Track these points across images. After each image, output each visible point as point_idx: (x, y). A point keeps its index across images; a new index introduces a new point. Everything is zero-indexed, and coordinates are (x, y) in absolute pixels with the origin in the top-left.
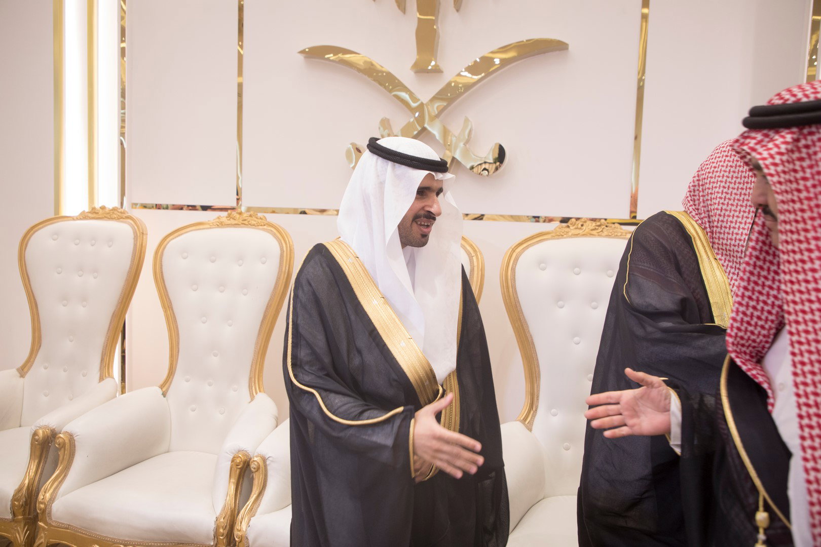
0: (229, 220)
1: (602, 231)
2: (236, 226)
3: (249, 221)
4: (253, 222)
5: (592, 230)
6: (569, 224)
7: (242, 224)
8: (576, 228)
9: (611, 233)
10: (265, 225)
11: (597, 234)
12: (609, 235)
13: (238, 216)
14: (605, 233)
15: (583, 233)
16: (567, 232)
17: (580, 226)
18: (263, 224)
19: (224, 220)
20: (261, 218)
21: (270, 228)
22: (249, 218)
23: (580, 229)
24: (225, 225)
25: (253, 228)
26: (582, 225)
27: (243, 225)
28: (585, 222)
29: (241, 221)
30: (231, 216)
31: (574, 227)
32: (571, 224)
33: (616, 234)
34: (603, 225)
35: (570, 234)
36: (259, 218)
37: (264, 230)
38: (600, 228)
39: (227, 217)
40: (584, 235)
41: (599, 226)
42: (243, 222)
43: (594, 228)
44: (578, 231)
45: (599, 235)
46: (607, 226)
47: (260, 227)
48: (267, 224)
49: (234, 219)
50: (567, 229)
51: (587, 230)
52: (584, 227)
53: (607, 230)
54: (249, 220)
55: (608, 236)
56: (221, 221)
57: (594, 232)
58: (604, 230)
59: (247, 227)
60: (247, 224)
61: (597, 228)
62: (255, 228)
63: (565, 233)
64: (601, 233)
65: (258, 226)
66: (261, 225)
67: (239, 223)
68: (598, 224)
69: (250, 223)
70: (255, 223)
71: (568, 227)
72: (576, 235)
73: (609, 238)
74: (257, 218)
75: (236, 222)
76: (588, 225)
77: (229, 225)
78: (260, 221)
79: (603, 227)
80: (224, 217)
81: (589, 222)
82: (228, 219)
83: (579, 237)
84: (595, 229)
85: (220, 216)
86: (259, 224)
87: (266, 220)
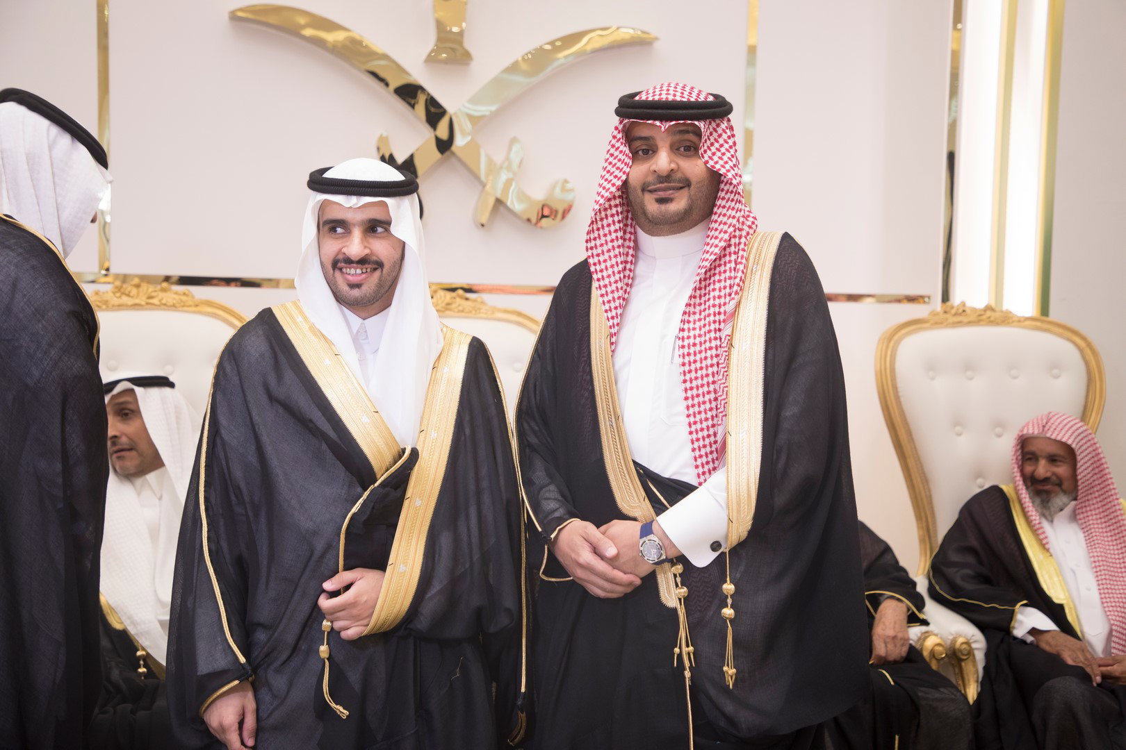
0: (120, 297)
2: (136, 307)
3: (162, 299)
4: (170, 302)
7: (147, 304)
10: (197, 306)
13: (134, 291)
18: (190, 303)
19: (109, 296)
20: (184, 294)
21: (210, 310)
22: (161, 295)
24: (113, 306)
25: (172, 311)
27: (150, 306)
29: (144, 298)
30: (122, 290)
36: (182, 293)
37: (194, 312)
39: (114, 293)
42: (151, 301)
47: (186, 308)
48: (202, 303)
49: (128, 295)
54: (160, 297)
56: (105, 299)
59: (161, 309)
60: (159, 303)
62: (179, 311)
65: (183, 306)
66: (190, 306)
67: (143, 303)
69: (164, 302)
70: (174, 302)
74: (176, 293)
75: (137, 301)
77: (120, 307)
78: (184, 298)
80: (107, 292)
82: (118, 295)
85: (99, 291)
86: (182, 304)
87: (193, 297)
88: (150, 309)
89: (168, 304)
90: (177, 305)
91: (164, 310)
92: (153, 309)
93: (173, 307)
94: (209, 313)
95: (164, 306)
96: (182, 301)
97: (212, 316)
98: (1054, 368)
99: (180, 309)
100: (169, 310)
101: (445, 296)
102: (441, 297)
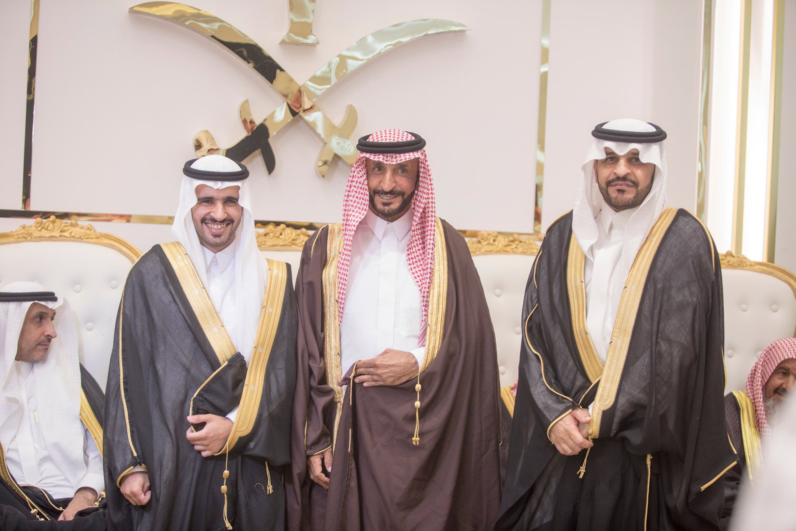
1: (516, 247)
3: (71, 233)
4: (78, 234)
5: (506, 246)
6: (479, 239)
8: (489, 244)
9: (526, 249)
10: (98, 238)
11: (511, 251)
12: (525, 252)
13: (52, 225)
14: (520, 250)
15: (497, 249)
16: (480, 249)
17: (491, 241)
18: (93, 236)
21: (107, 241)
22: (71, 229)
23: (492, 245)
25: (79, 242)
26: (494, 241)
27: (63, 238)
28: (497, 237)
31: (486, 243)
32: (483, 239)
33: (531, 250)
34: (517, 240)
35: (483, 250)
36: (87, 228)
37: (95, 243)
38: (513, 244)
40: (498, 252)
41: (512, 241)
42: (63, 234)
43: (507, 243)
44: (489, 248)
45: (513, 252)
46: (520, 242)
47: (89, 240)
48: (101, 236)
50: (479, 245)
51: (500, 246)
52: (496, 243)
53: (522, 246)
54: (70, 232)
55: (523, 253)
57: (508, 249)
58: (519, 246)
59: (71, 241)
60: (69, 236)
61: (511, 243)
62: (85, 242)
63: (478, 249)
64: (515, 250)
66: (92, 238)
68: (511, 239)
69: (73, 235)
70: (80, 235)
71: (479, 242)
72: (489, 252)
73: (524, 255)
74: (82, 228)
75: (53, 234)
76: (501, 241)
78: (88, 232)
79: (517, 243)
80: (32, 226)
81: (500, 238)
83: (492, 254)
84: (509, 245)
86: (87, 237)
87: (95, 231)
88: (62, 241)
89: (76, 236)
90: (83, 238)
91: (74, 241)
92: (65, 241)
93: (80, 239)
94: (107, 244)
95: (73, 238)
96: (86, 234)
97: (110, 247)
98: (773, 303)
99: (85, 240)
100: (77, 241)
101: (291, 233)
102: (288, 234)
